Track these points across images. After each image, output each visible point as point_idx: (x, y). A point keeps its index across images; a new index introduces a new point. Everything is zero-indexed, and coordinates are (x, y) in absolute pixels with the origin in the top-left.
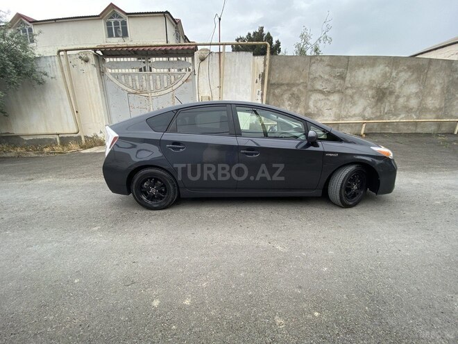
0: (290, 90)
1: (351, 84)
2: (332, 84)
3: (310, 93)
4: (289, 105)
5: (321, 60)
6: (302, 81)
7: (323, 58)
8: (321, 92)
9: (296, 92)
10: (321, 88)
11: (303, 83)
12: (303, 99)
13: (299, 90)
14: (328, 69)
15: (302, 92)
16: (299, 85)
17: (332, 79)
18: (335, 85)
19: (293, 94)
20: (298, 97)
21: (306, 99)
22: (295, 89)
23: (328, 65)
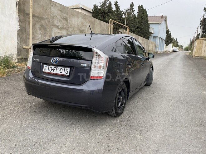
0: (40, 22)
1: (71, 25)
2: (62, 23)
3: (52, 27)
4: (40, 34)
5: (56, 5)
6: (46, 17)
7: (57, 4)
8: (57, 27)
9: (44, 24)
10: (57, 25)
11: (47, 18)
12: (48, 30)
13: (45, 23)
14: (59, 12)
15: (47, 25)
16: (45, 19)
17: (62, 19)
18: (63, 24)
19: (42, 26)
20: (45, 28)
21: (50, 30)
22: (43, 22)
23: (60, 10)
